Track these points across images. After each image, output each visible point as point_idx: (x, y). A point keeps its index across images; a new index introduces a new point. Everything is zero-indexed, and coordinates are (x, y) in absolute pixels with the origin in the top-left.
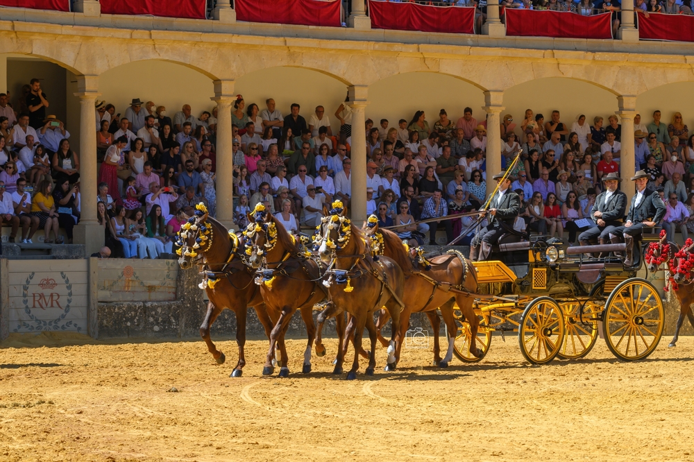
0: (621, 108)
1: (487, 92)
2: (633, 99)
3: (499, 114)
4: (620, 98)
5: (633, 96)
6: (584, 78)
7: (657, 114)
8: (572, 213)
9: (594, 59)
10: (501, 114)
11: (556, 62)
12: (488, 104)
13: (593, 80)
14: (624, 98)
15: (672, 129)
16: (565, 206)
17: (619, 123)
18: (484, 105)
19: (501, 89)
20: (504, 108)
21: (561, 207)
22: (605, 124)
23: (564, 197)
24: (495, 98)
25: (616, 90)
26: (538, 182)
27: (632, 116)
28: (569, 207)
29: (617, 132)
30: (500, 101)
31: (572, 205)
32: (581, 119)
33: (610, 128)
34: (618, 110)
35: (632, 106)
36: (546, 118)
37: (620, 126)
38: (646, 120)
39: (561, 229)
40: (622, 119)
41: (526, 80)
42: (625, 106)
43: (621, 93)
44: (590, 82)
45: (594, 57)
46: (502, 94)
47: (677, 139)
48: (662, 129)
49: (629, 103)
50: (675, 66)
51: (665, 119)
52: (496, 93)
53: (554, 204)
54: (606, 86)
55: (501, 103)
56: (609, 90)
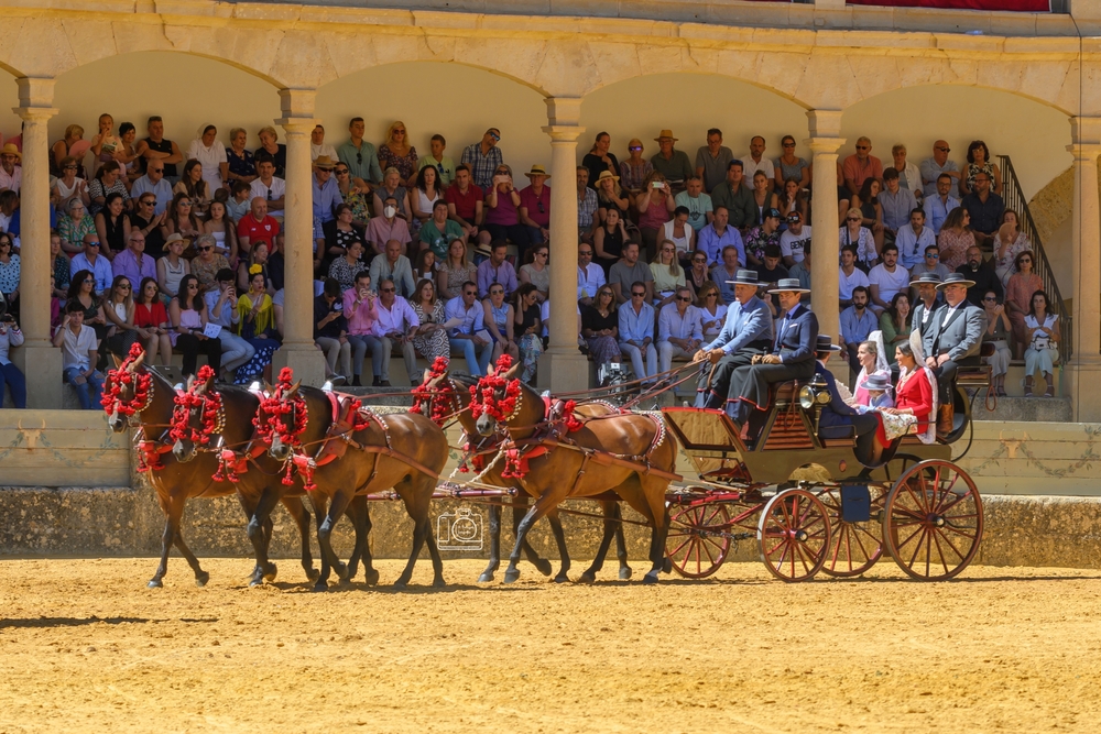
0: (287, 113)
1: (22, 80)
2: (310, 96)
3: (45, 122)
4: (284, 92)
5: (310, 89)
6: (214, 53)
7: (356, 124)
8: (189, 319)
9: (233, 16)
10: (50, 125)
11: (159, 21)
12: (25, 103)
13: (231, 58)
14: (292, 93)
15: (385, 155)
16: (175, 304)
17: (281, 140)
18: (17, 103)
19: (50, 74)
20: (55, 111)
21: (167, 306)
22: (251, 144)
23: (174, 286)
24: (38, 91)
25: (277, 78)
26: (123, 257)
27: (306, 129)
28: (183, 306)
29: (278, 160)
30: (48, 98)
31: (189, 302)
32: (208, 133)
33: (262, 154)
34: (279, 115)
35: (307, 108)
36: (140, 133)
37: (283, 149)
38: (335, 135)
39: (168, 349)
40: (289, 133)
41: (100, 57)
42: (294, 108)
43: (286, 83)
44: (227, 62)
45: (234, 12)
46: (52, 83)
47: (395, 174)
48: (366, 154)
49: (302, 103)
50: (392, 31)
51: (373, 135)
52: (40, 82)
53: (155, 301)
54: (257, 68)
55: (50, 101)
56: (263, 76)
